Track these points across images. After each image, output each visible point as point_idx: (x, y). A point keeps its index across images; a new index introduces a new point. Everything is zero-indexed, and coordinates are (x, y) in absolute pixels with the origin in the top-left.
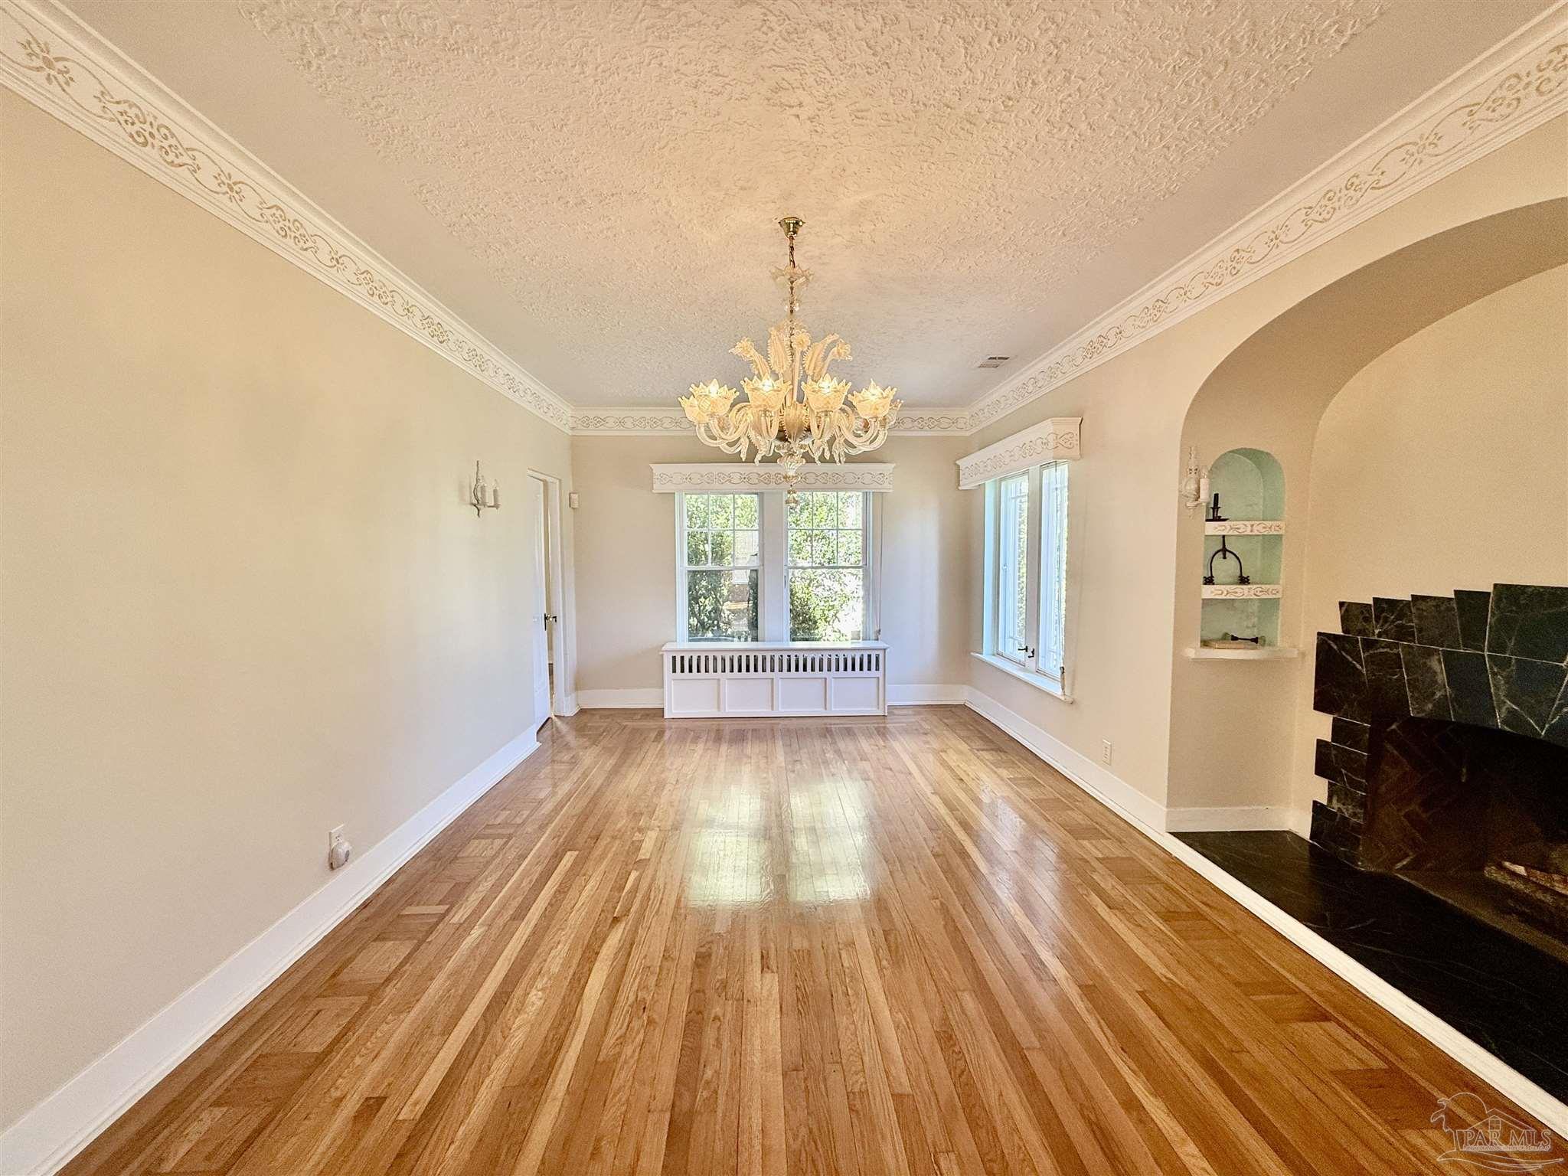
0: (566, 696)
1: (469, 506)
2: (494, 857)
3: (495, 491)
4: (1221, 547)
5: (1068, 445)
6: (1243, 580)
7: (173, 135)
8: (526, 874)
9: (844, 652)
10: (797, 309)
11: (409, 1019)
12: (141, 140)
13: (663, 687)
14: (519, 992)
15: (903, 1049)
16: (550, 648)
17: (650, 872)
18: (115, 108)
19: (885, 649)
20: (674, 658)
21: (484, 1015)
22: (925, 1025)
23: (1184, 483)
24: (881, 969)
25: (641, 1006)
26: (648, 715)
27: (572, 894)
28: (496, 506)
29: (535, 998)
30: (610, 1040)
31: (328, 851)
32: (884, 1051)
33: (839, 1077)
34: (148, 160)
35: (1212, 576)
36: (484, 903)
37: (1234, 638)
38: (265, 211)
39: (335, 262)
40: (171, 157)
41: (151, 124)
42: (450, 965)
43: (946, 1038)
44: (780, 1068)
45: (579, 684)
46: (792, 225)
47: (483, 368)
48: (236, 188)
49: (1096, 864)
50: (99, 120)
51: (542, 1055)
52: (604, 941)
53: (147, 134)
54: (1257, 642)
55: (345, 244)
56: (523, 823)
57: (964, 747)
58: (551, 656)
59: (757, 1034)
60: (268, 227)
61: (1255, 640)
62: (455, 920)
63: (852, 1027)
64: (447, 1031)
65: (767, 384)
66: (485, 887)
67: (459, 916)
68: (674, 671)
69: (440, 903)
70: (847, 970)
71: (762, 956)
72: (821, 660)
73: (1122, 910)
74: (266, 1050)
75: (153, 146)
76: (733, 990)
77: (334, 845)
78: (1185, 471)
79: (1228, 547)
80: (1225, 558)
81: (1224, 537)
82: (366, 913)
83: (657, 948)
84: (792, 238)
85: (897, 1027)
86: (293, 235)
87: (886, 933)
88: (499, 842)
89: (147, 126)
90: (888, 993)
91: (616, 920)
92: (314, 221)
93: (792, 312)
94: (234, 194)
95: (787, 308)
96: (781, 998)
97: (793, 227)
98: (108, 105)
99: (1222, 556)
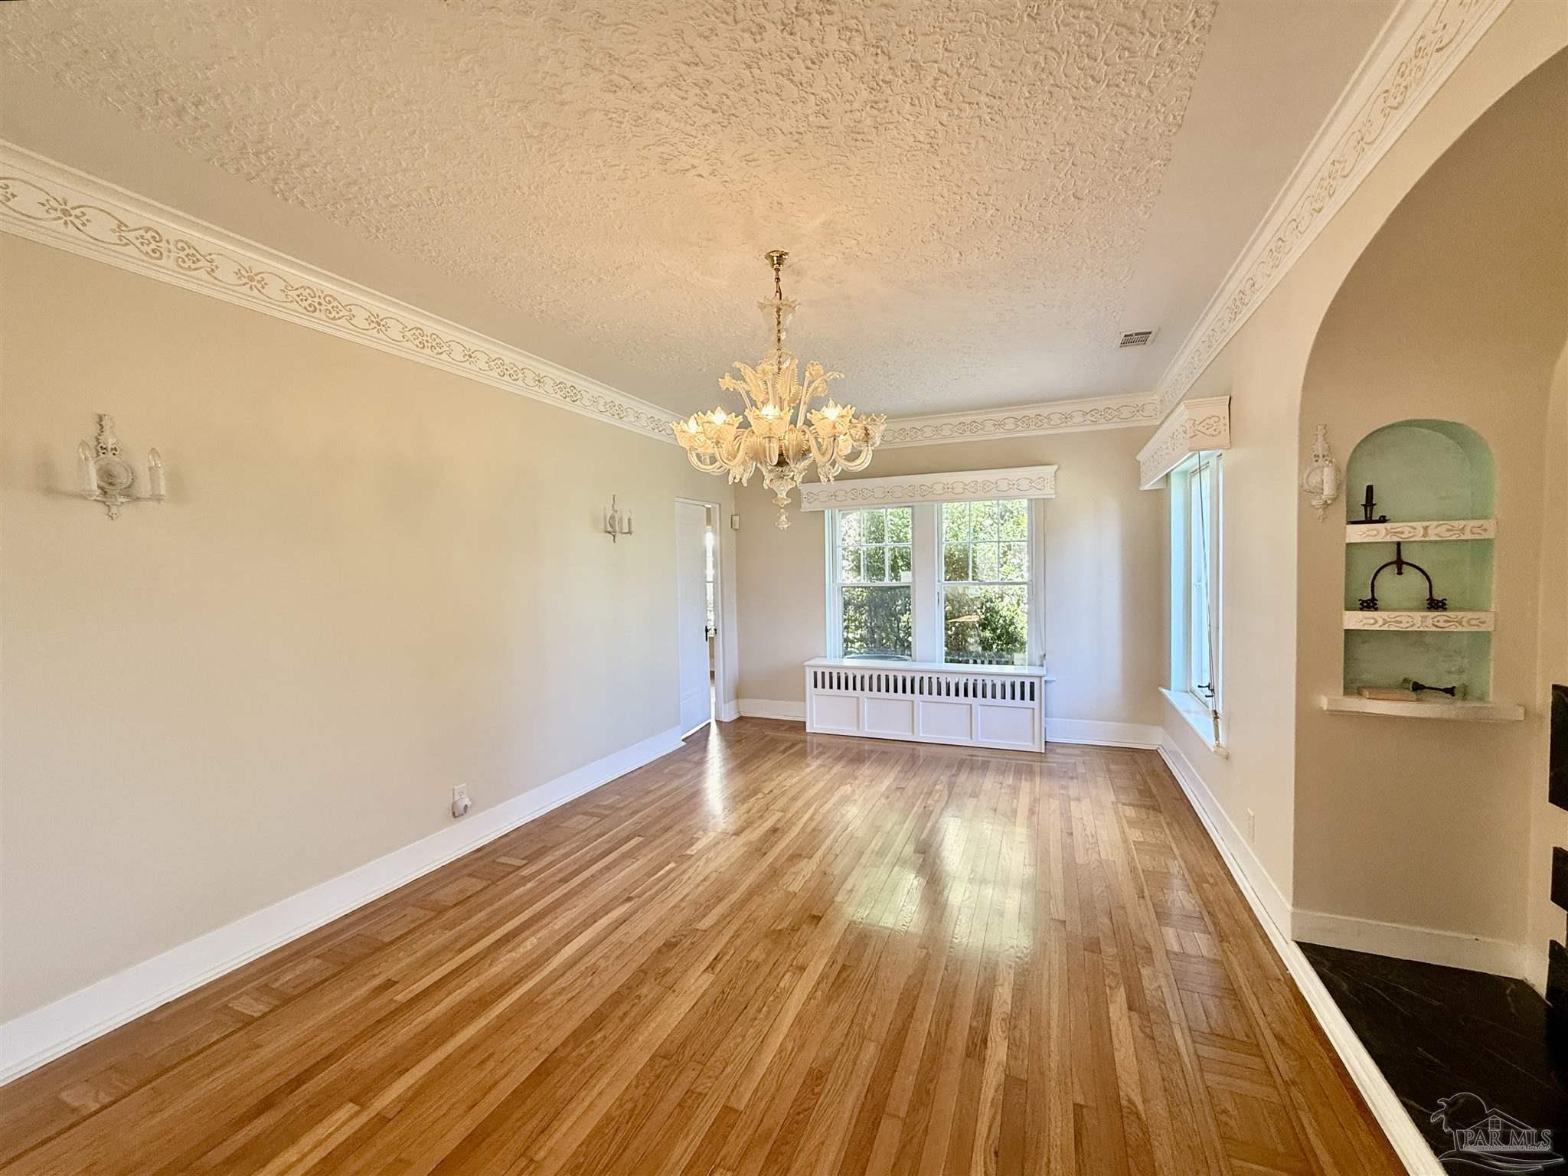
0: (725, 703)
1: (604, 534)
2: (584, 830)
3: (629, 520)
4: (1395, 559)
5: (1211, 431)
6: (1435, 604)
7: (335, 299)
8: (595, 848)
9: (992, 678)
10: (783, 338)
11: (449, 935)
12: (312, 309)
13: (805, 701)
14: (524, 935)
15: (770, 1070)
16: (712, 656)
17: (685, 866)
18: (294, 294)
19: (1041, 677)
20: (815, 673)
21: (489, 947)
22: (807, 1060)
23: (1305, 476)
24: (809, 998)
25: (594, 971)
26: (795, 727)
27: (617, 869)
28: (630, 532)
29: (529, 945)
30: (553, 988)
31: (452, 801)
32: (749, 1068)
33: (694, 1074)
34: (317, 323)
35: (1373, 599)
36: (552, 864)
37: (1417, 687)
38: (406, 333)
39: (467, 357)
40: (334, 314)
41: (319, 297)
42: (496, 906)
43: (817, 1077)
44: (653, 1051)
45: (739, 693)
46: (775, 258)
47: (622, 416)
48: (383, 323)
49: (1159, 955)
50: (284, 304)
51: (501, 986)
52: (607, 914)
53: (316, 304)
54: (1453, 695)
55: (474, 342)
56: (622, 808)
57: (1108, 797)
58: (712, 664)
59: (658, 1019)
60: (409, 345)
61: (1450, 691)
62: (523, 873)
63: (739, 1040)
64: (461, 951)
65: (770, 411)
66: (558, 853)
67: (525, 872)
68: (816, 686)
69: (523, 859)
70: (778, 990)
71: (716, 957)
72: (966, 686)
73: (1145, 1015)
74: (362, 932)
75: (320, 310)
76: (669, 979)
77: (456, 799)
78: (1307, 458)
79: (1405, 558)
80: (1400, 573)
81: (1399, 544)
82: (480, 854)
83: (640, 930)
84: (777, 270)
85: (780, 1051)
86: (430, 345)
87: (844, 967)
88: (595, 819)
89: (317, 299)
90: (799, 1019)
91: (629, 899)
92: (447, 332)
93: (779, 340)
94: (381, 327)
95: (774, 338)
96: (702, 996)
97: (778, 260)
98: (289, 293)
99: (1396, 571)
